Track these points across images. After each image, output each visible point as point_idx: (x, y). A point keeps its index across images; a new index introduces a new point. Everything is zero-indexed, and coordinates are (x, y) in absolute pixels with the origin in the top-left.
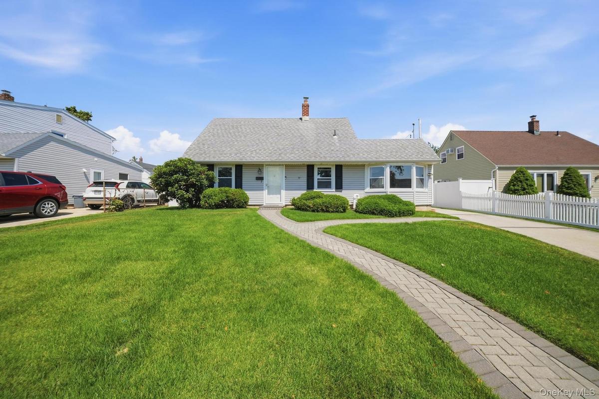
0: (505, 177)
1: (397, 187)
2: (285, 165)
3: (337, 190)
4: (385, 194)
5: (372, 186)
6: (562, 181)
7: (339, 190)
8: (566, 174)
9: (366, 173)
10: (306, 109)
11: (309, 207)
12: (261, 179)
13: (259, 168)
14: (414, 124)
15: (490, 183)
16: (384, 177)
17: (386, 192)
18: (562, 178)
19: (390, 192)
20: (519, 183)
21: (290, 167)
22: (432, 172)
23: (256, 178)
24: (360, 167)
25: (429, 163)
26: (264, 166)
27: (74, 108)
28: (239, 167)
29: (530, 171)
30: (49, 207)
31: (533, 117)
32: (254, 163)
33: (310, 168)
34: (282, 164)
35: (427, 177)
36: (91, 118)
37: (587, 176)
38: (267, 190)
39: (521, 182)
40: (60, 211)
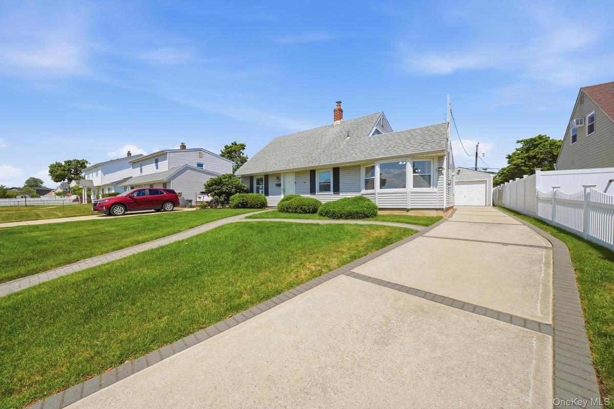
1: (388, 188)
2: (295, 172)
3: (335, 193)
5: (367, 188)
7: (337, 193)
9: (362, 174)
10: (339, 114)
12: (279, 185)
13: (278, 176)
15: (612, 172)
16: (375, 177)
17: (375, 194)
19: (378, 194)
21: (298, 173)
22: (444, 166)
23: (276, 185)
24: (354, 167)
25: (439, 154)
26: (282, 174)
27: (235, 142)
28: (267, 176)
30: (169, 206)
33: (313, 173)
35: (436, 173)
36: (245, 147)
38: (283, 195)
40: (175, 209)
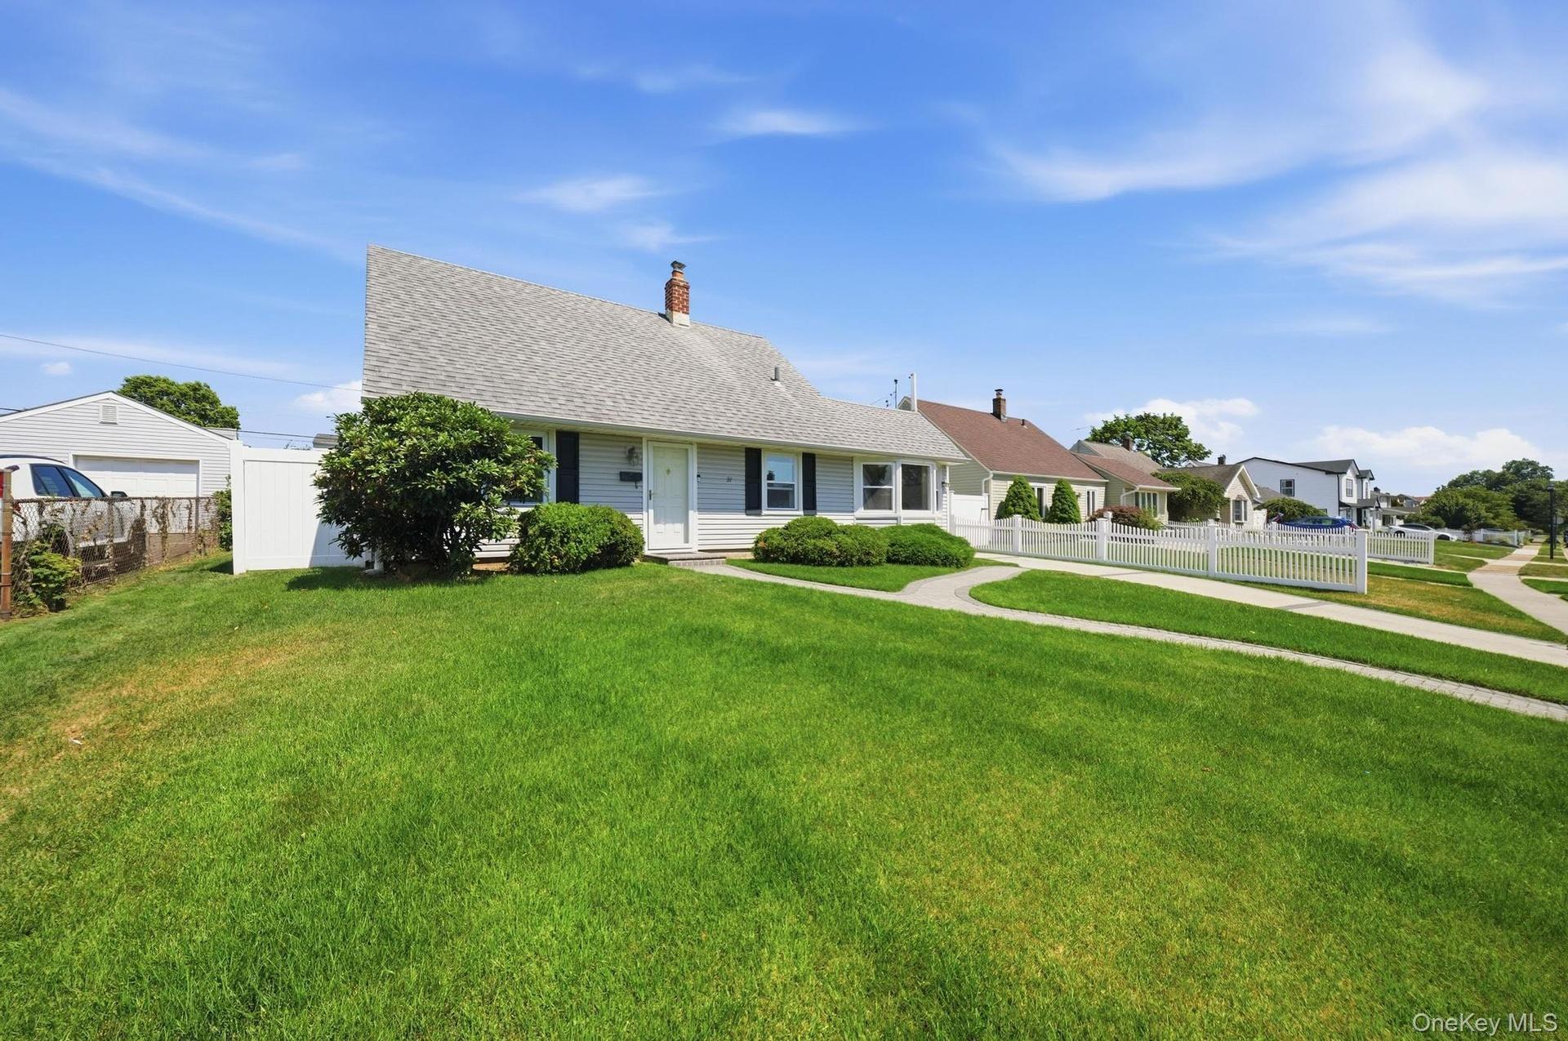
0: (1000, 490)
1: (912, 508)
2: (698, 444)
3: (807, 513)
4: (895, 521)
5: (866, 507)
6: (1054, 501)
7: (809, 513)
8: (1057, 489)
9: (856, 477)
11: (831, 554)
12: (637, 478)
13: (630, 446)
14: (896, 381)
15: (980, 501)
16: (893, 487)
17: (896, 519)
18: (1054, 496)
19: (904, 519)
20: (1021, 503)
21: (711, 449)
22: (947, 481)
23: (621, 474)
24: (840, 460)
26: (644, 440)
28: (569, 440)
29: (1032, 484)
31: (999, 391)
32: (614, 432)
33: (753, 456)
34: (689, 439)
37: (1040, 490)
38: (651, 511)
39: (1023, 500)
